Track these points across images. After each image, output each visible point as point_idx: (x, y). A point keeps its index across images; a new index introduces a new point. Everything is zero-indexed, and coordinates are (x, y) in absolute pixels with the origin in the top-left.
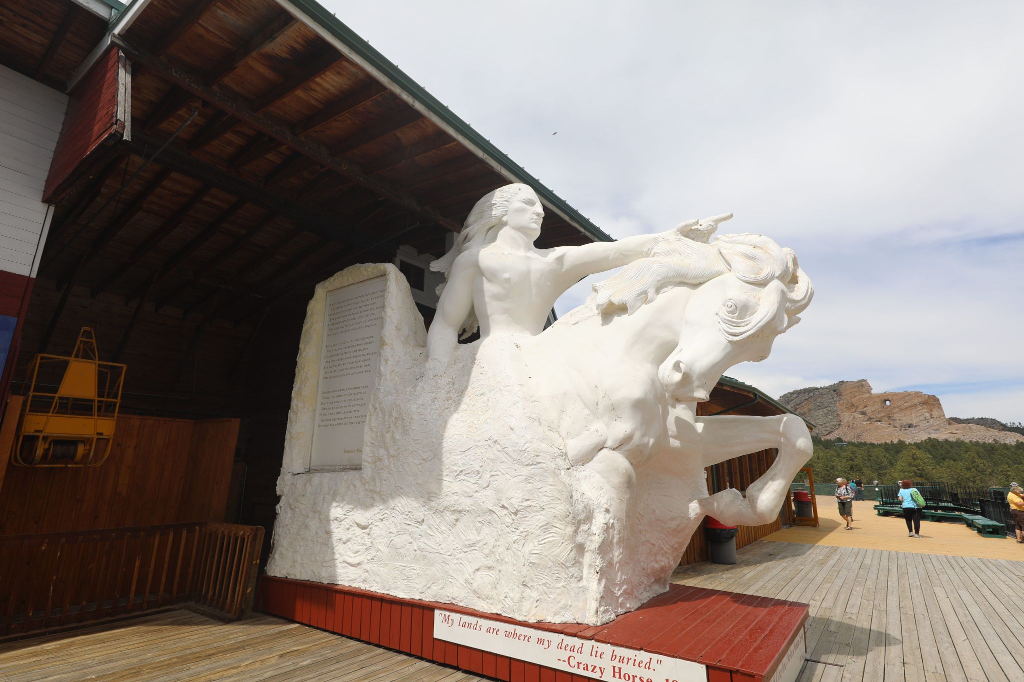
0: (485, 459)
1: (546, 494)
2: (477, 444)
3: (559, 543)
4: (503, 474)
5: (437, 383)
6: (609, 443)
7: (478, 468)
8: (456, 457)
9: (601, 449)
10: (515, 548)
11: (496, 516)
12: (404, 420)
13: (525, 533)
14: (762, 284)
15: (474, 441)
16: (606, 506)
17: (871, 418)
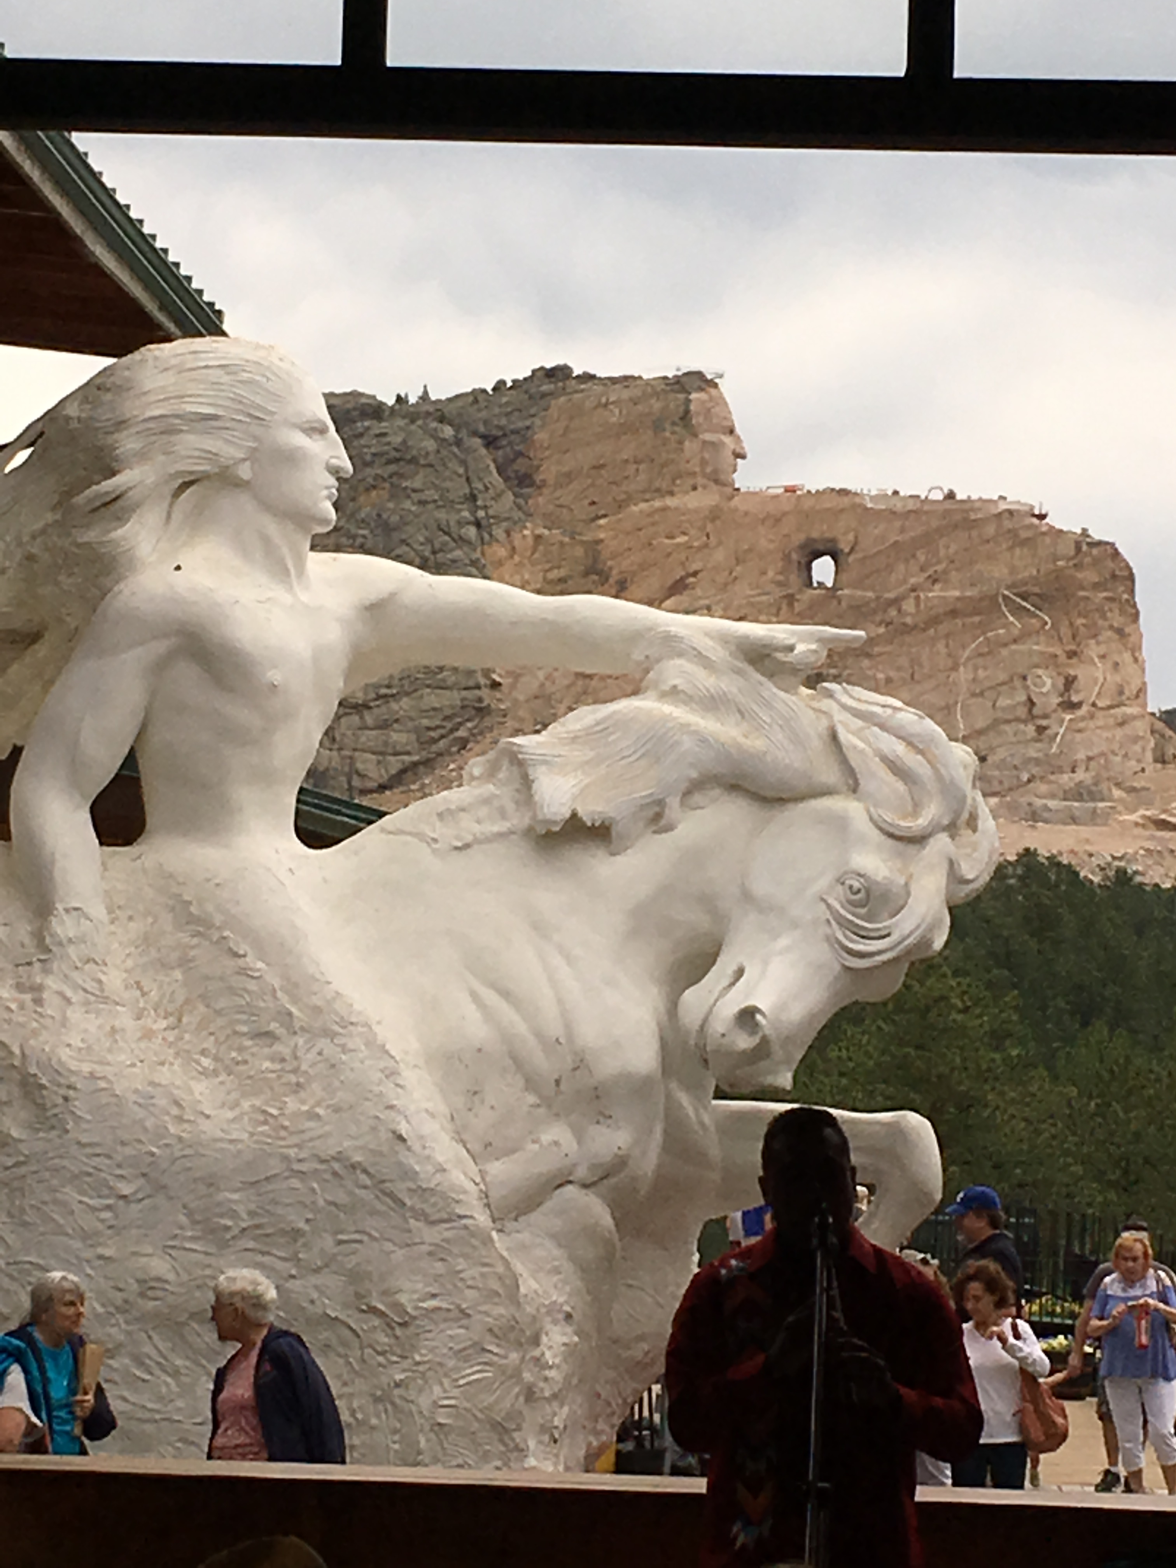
0: (321, 1202)
1: (470, 1283)
2: (296, 1166)
3: (494, 1383)
4: (374, 1239)
5: (100, 982)
6: (581, 1173)
7: (301, 1225)
8: (228, 1195)
9: (560, 1186)
10: (401, 1397)
11: (347, 1332)
12: (42, 1087)
13: (427, 1366)
14: (918, 840)
15: (286, 1158)
16: (567, 1308)
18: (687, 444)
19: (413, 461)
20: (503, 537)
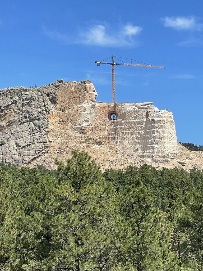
18: (86, 94)
19: (33, 99)
20: (51, 113)
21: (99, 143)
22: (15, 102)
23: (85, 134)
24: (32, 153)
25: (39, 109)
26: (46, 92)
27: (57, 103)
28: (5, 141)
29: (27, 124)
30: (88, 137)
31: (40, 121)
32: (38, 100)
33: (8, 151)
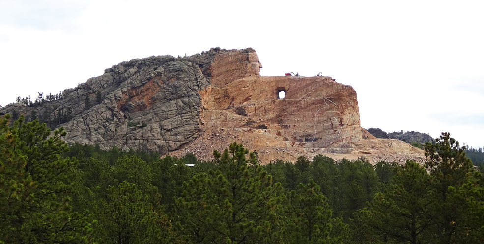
17: (253, 121)
18: (248, 65)
19: (182, 71)
20: (204, 88)
21: (263, 127)
22: (159, 74)
23: (246, 115)
24: (179, 137)
25: (189, 84)
26: (199, 63)
27: (211, 76)
28: (146, 123)
29: (173, 102)
30: (249, 119)
31: (190, 99)
32: (188, 72)
33: (150, 135)
